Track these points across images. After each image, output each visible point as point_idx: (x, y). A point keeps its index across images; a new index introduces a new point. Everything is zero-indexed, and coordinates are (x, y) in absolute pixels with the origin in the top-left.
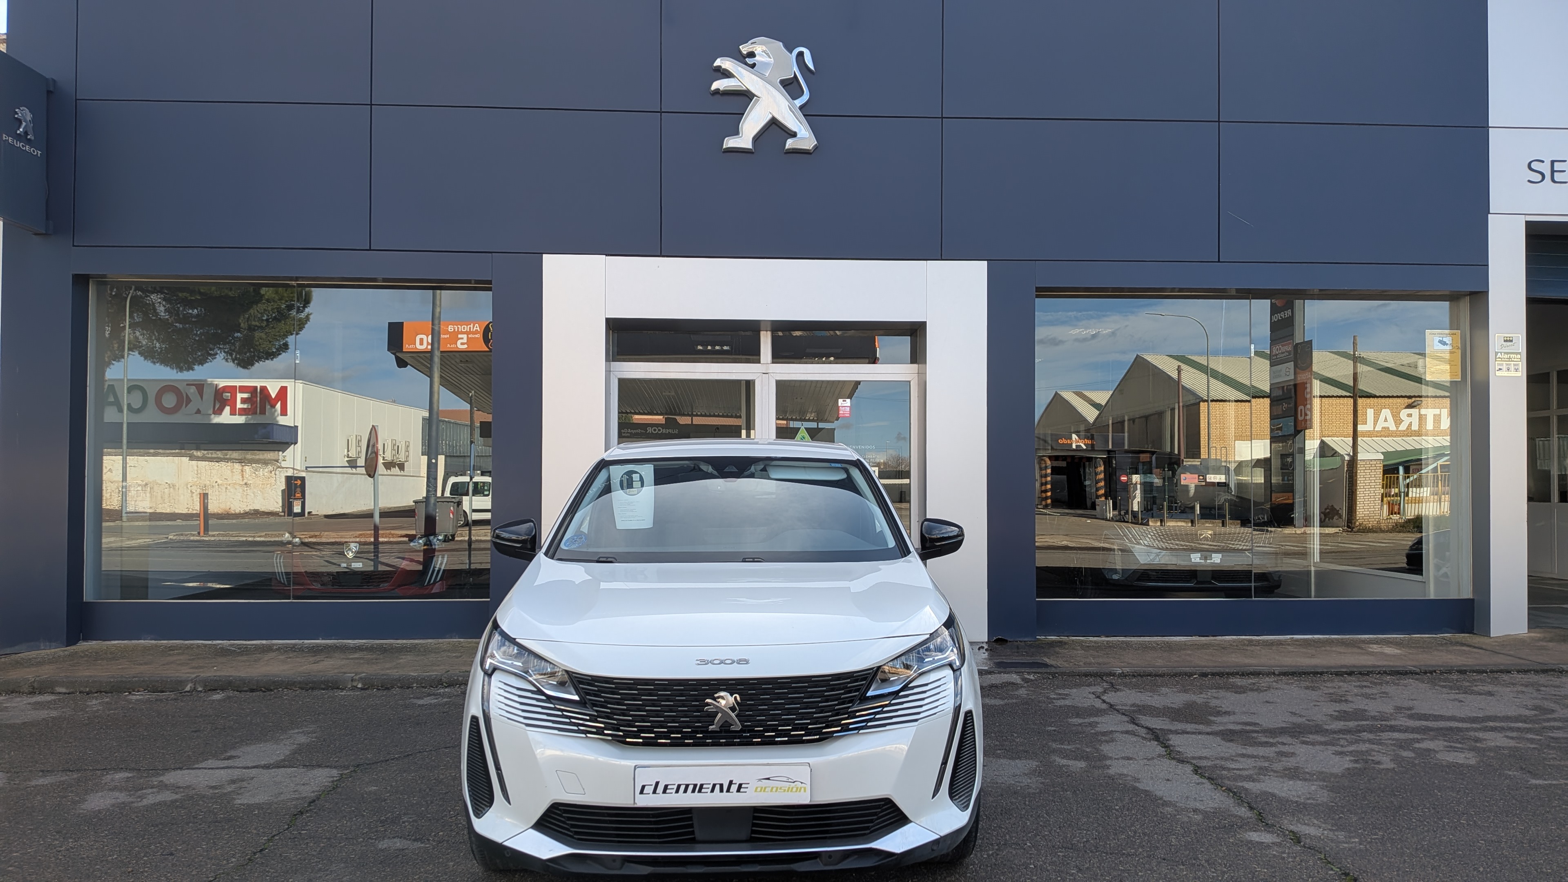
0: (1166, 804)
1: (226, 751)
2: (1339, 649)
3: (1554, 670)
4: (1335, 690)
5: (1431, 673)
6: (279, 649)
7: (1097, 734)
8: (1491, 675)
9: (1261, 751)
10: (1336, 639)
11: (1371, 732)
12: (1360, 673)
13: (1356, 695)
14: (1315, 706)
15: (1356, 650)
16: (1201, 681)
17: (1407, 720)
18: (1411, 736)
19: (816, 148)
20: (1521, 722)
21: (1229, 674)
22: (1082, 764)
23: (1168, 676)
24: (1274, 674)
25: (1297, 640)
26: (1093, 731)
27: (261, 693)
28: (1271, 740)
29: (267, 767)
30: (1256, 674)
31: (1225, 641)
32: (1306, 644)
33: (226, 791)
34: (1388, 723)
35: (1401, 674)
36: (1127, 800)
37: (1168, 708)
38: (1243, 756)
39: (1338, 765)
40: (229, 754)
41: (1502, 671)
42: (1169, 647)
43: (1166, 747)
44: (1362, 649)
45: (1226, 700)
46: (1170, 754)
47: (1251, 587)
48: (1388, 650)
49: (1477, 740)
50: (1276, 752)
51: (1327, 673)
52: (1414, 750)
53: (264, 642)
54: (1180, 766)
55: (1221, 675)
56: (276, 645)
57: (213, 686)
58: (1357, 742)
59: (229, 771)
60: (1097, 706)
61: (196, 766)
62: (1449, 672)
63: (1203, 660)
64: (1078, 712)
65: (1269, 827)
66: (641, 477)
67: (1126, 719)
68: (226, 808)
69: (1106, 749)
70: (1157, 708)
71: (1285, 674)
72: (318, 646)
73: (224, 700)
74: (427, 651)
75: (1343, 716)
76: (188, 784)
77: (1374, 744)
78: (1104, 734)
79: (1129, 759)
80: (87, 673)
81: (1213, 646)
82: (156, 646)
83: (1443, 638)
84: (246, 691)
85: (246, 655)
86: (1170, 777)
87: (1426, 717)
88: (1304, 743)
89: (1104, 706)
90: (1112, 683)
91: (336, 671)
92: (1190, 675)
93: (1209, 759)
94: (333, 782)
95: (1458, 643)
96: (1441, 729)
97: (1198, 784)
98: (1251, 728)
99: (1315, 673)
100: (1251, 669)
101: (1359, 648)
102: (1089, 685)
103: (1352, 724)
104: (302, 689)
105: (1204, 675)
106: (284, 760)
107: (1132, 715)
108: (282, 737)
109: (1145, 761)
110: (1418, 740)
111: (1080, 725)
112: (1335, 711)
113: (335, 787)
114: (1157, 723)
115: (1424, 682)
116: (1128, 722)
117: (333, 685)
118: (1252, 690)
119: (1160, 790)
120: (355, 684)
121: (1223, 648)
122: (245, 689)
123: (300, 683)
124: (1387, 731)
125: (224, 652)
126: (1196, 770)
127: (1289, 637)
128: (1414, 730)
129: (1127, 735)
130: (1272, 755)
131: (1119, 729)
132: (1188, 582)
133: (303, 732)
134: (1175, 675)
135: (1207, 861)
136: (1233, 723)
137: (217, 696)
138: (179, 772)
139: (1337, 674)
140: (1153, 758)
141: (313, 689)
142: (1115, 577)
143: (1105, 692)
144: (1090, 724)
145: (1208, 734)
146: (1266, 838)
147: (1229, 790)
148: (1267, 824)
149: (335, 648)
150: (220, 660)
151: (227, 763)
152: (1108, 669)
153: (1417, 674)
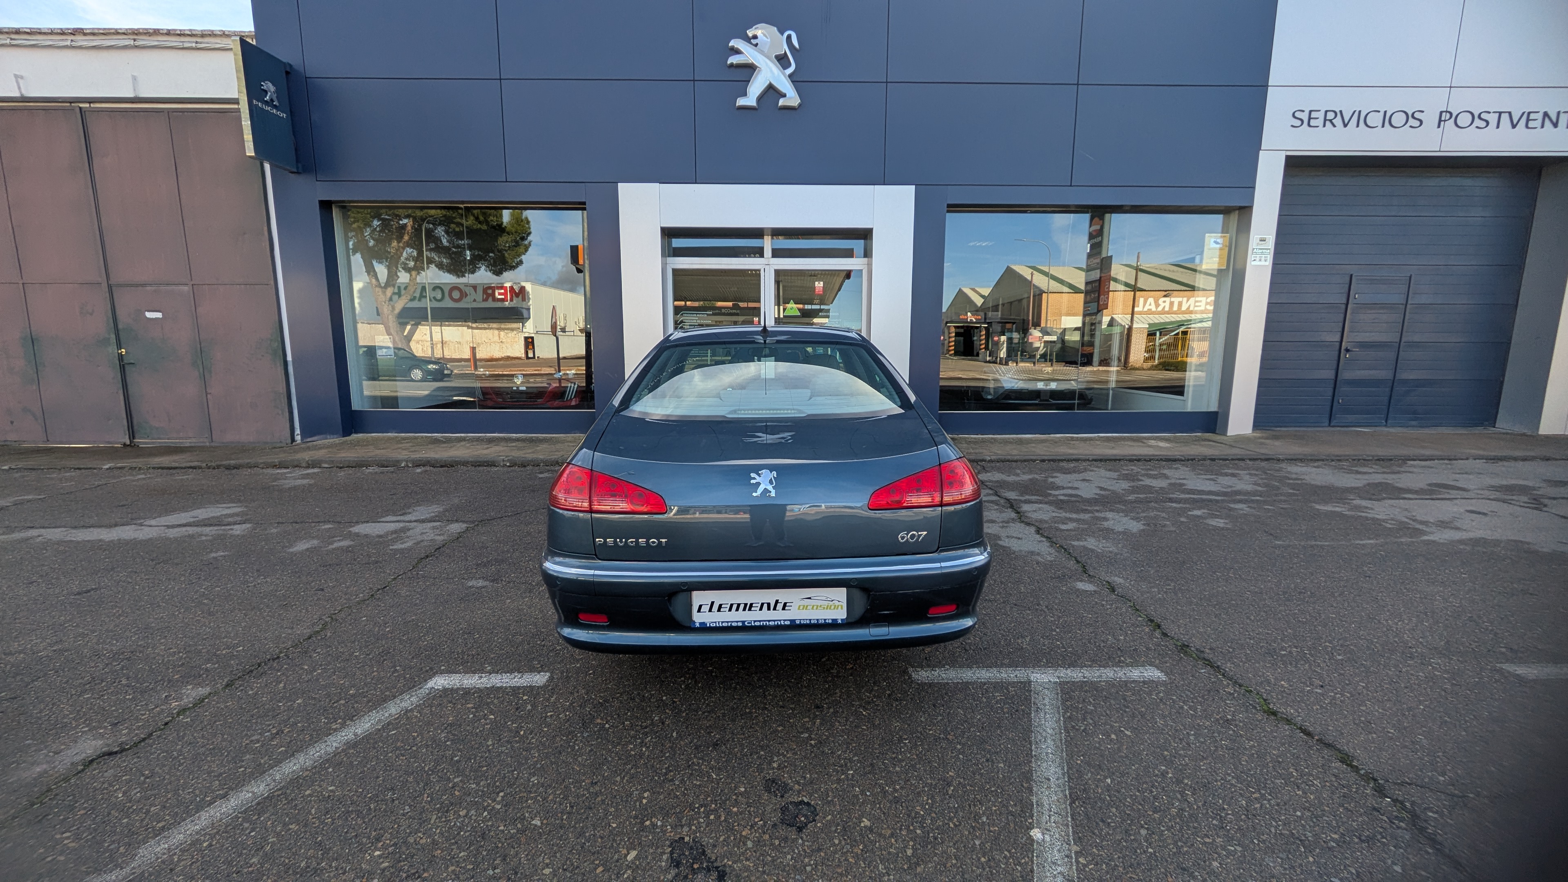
0: (1018, 557)
1: (404, 509)
2: (1130, 443)
3: (1273, 459)
4: (1129, 472)
5: (1192, 460)
8: (1232, 462)
9: (1082, 516)
10: (1127, 437)
11: (1156, 502)
12: (1145, 460)
13: (1144, 475)
14: (1116, 483)
15: (1141, 444)
16: (1041, 465)
17: (1180, 494)
18: (1184, 506)
19: (800, 105)
20: (1258, 496)
21: (1059, 460)
23: (1019, 462)
24: (1088, 460)
25: (1102, 437)
27: (447, 468)
28: (1089, 508)
29: (423, 521)
30: (1077, 460)
31: (1056, 438)
32: (1108, 439)
33: (387, 539)
34: (1168, 496)
35: (1172, 461)
37: (1019, 484)
38: (1070, 520)
39: (1138, 528)
40: (404, 511)
41: (1239, 460)
42: (1021, 442)
43: (1018, 513)
44: (1144, 443)
45: (1058, 478)
46: (1020, 518)
47: (1074, 404)
48: (1162, 444)
49: (1231, 509)
50: (1092, 517)
51: (1123, 460)
52: (1187, 516)
53: (463, 435)
54: (1027, 527)
55: (1054, 461)
56: (470, 437)
57: (418, 464)
58: (1147, 509)
59: (398, 523)
61: (379, 520)
62: (1204, 460)
63: (1041, 451)
65: (1090, 578)
67: (991, 492)
68: (379, 553)
70: (1012, 484)
71: (1096, 460)
72: (493, 437)
73: (421, 473)
74: (558, 441)
75: (1136, 490)
76: (367, 533)
77: (1159, 511)
79: (992, 521)
80: (343, 455)
81: (1049, 441)
82: (397, 437)
83: (1196, 436)
85: (448, 443)
86: (1020, 536)
87: (1194, 492)
88: (1111, 510)
91: (495, 454)
92: (1034, 461)
93: (1047, 522)
94: (459, 533)
95: (1206, 440)
96: (1203, 500)
97: (1040, 542)
98: (1075, 499)
99: (1115, 460)
100: (1074, 457)
101: (1142, 442)
103: (1142, 497)
104: (472, 465)
105: (1043, 461)
106: (436, 516)
107: (996, 490)
108: (444, 499)
109: (1004, 523)
110: (1190, 509)
112: (1130, 487)
113: (458, 538)
114: (1012, 495)
115: (1187, 467)
116: (992, 494)
117: (491, 464)
118: (1075, 472)
119: (1014, 546)
120: (505, 463)
121: (1055, 442)
122: (437, 466)
123: (471, 462)
124: (1167, 502)
125: (436, 441)
126: (1038, 531)
127: (1096, 435)
128: (1186, 501)
129: (992, 503)
130: (1090, 519)
132: (1035, 400)
133: (459, 496)
134: (1025, 461)
135: (1047, 607)
136: (1063, 495)
137: (419, 470)
138: (365, 525)
139: (1131, 460)
140: (1009, 521)
141: (479, 466)
142: (989, 397)
145: (1046, 503)
146: (1089, 587)
147: (1061, 547)
148: (1089, 575)
149: (504, 439)
150: (430, 446)
151: (399, 518)
152: (981, 458)
153: (1182, 461)
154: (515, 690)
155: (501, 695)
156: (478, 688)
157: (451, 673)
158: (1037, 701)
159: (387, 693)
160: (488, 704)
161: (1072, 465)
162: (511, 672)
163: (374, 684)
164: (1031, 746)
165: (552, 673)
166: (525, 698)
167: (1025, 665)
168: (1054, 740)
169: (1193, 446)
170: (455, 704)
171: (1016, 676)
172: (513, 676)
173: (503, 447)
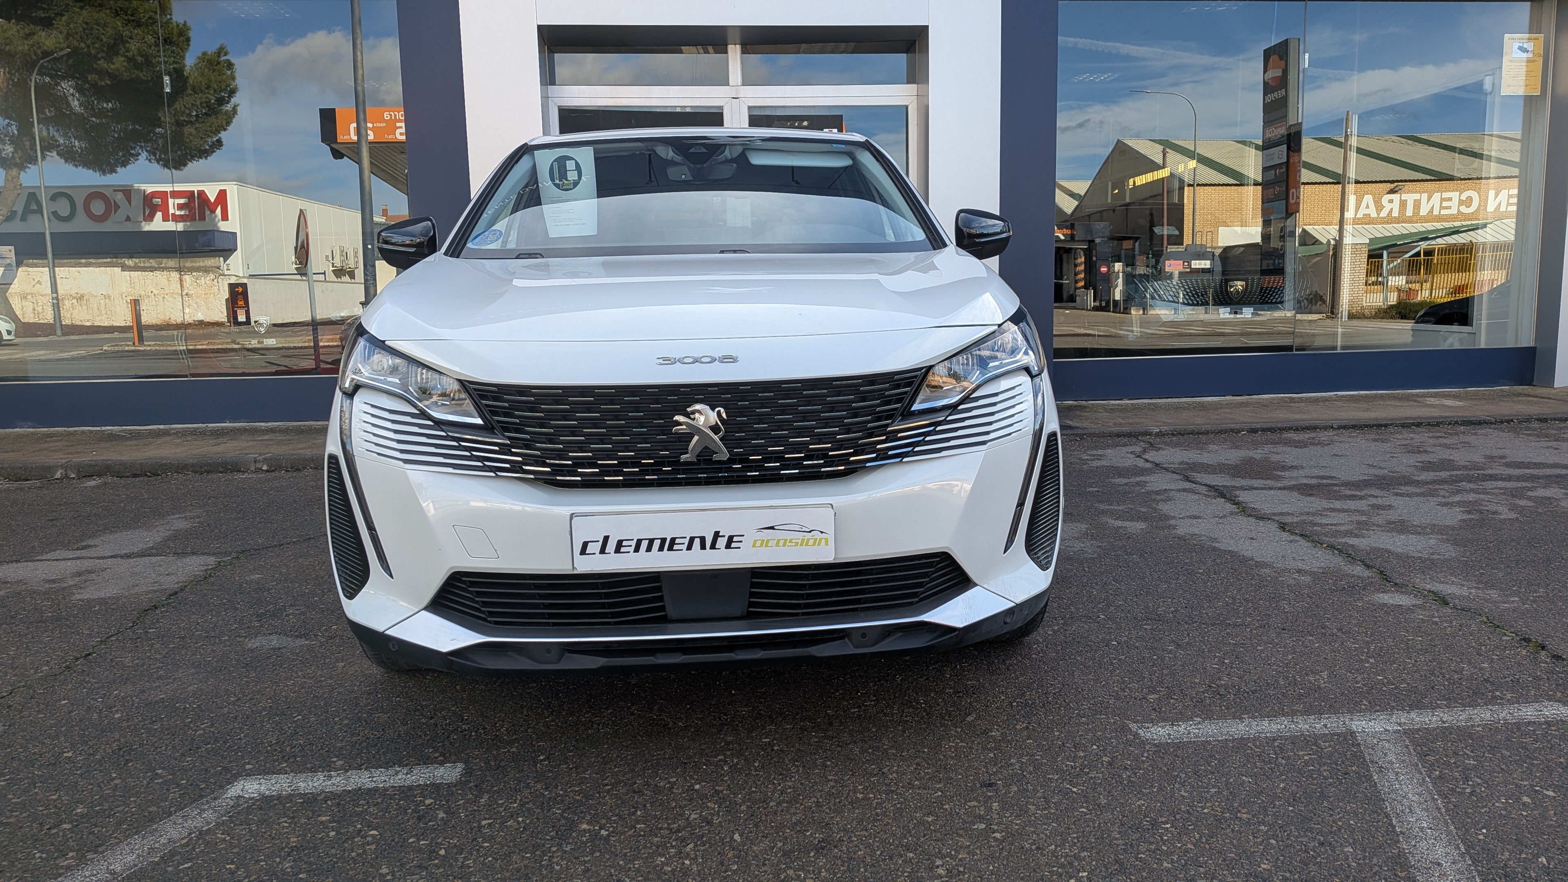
0: (1260, 565)
1: (82, 541)
2: (1393, 403)
4: (1408, 441)
5: (1508, 421)
6: (177, 433)
7: (1149, 493)
9: (1352, 504)
10: (1386, 394)
11: (1470, 482)
12: (1429, 424)
13: (1435, 446)
14: (1392, 457)
15: (1413, 403)
16: (1251, 437)
17: (1506, 469)
18: (1520, 485)
21: (1281, 429)
22: (1140, 526)
23: (1212, 433)
24: (1332, 427)
25: (1342, 396)
26: (1143, 491)
27: (146, 478)
28: (1358, 493)
29: (128, 556)
30: (1313, 428)
31: (1263, 399)
32: (1355, 399)
33: (66, 585)
34: (1486, 472)
35: (1475, 424)
36: (1210, 563)
37: (1223, 465)
38: (1333, 510)
39: (1453, 517)
40: (85, 543)
42: (1203, 407)
43: (1236, 504)
44: (1419, 402)
45: (1288, 455)
46: (1244, 511)
48: (1449, 403)
50: (1369, 505)
51: (1392, 424)
52: (1529, 498)
53: (161, 427)
54: (1261, 523)
55: (1272, 430)
56: (175, 429)
57: (88, 472)
58: (1458, 492)
59: (78, 562)
60: (1140, 465)
61: (39, 558)
62: (1528, 421)
63: (1246, 417)
64: (1121, 472)
65: (1399, 587)
66: (577, 164)
67: (1177, 477)
68: (58, 605)
69: (1165, 508)
70: (1211, 465)
71: (1345, 427)
72: (223, 429)
73: (98, 486)
75: (1428, 467)
76: (20, 578)
77: (1480, 493)
78: (1158, 493)
79: (1196, 517)
81: (1251, 404)
82: (33, 434)
83: (1501, 390)
84: (128, 477)
85: (136, 439)
86: (1253, 535)
87: (1528, 466)
88: (1397, 494)
89: (1148, 465)
90: (1150, 443)
91: (237, 452)
92: (1238, 431)
93: (1292, 514)
94: (206, 570)
95: (1519, 395)
96: (1549, 476)
97: (1291, 542)
98: (1329, 481)
99: (1379, 426)
100: (1304, 424)
101: (1415, 401)
102: (1125, 445)
103: (1444, 474)
104: (196, 471)
105: (1254, 431)
106: (152, 548)
107: (1186, 472)
108: (157, 523)
109: (1217, 519)
110: (1530, 489)
111: (1126, 484)
112: (1418, 462)
113: (206, 577)
114: (1217, 480)
115: (1504, 431)
116: (1181, 480)
117: (232, 467)
118: (1313, 444)
119: (1247, 550)
120: (259, 465)
121: (1264, 406)
122: (127, 474)
123: (193, 465)
124: (1488, 480)
125: (112, 437)
126: (1282, 527)
127: (1332, 393)
128: (1518, 478)
129: (1185, 494)
130: (1366, 508)
131: (1173, 487)
133: (185, 517)
134: (1221, 432)
135: (1340, 630)
136: (1306, 477)
137: (93, 483)
138: (15, 565)
139: (1404, 426)
140: (1225, 516)
141: (208, 472)
143: (1145, 451)
144: (1138, 484)
145: (1280, 489)
146: (1402, 600)
147: (1332, 547)
148: (1396, 584)
149: (245, 430)
150: (103, 445)
151: (78, 553)
152: (1141, 429)
153: (1492, 423)
154: (406, 792)
155: (379, 800)
156: (331, 792)
157: (268, 773)
158: (1376, 759)
159: (153, 809)
160: (358, 814)
161: (1307, 436)
162: (387, 765)
163: (121, 796)
164: (1391, 820)
165: (466, 762)
166: (428, 802)
167: (1333, 709)
168: (1427, 810)
169: (1502, 403)
170: (293, 818)
171: (1325, 726)
172: (391, 771)
173: (247, 441)
